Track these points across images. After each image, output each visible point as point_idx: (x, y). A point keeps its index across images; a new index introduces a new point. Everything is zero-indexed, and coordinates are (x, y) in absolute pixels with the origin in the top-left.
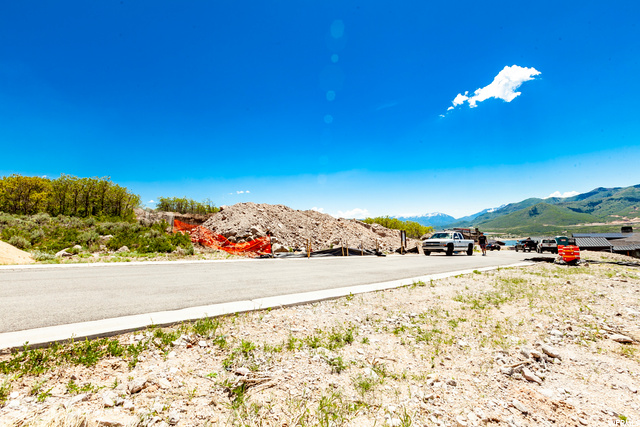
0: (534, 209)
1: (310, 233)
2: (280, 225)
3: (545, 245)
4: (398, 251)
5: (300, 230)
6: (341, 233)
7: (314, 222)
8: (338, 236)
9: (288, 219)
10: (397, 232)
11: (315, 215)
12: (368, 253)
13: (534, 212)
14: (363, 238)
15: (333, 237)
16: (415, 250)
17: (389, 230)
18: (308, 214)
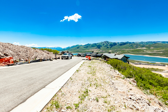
0: (78, 47)
1: (24, 54)
2: (10, 51)
3: (83, 55)
4: (55, 59)
5: (20, 53)
6: (37, 54)
7: (26, 50)
8: (36, 55)
9: (14, 49)
10: (52, 53)
11: (25, 48)
12: (48, 60)
13: (78, 48)
14: (44, 55)
15: (34, 55)
16: (59, 58)
17: (50, 52)
18: (22, 47)
